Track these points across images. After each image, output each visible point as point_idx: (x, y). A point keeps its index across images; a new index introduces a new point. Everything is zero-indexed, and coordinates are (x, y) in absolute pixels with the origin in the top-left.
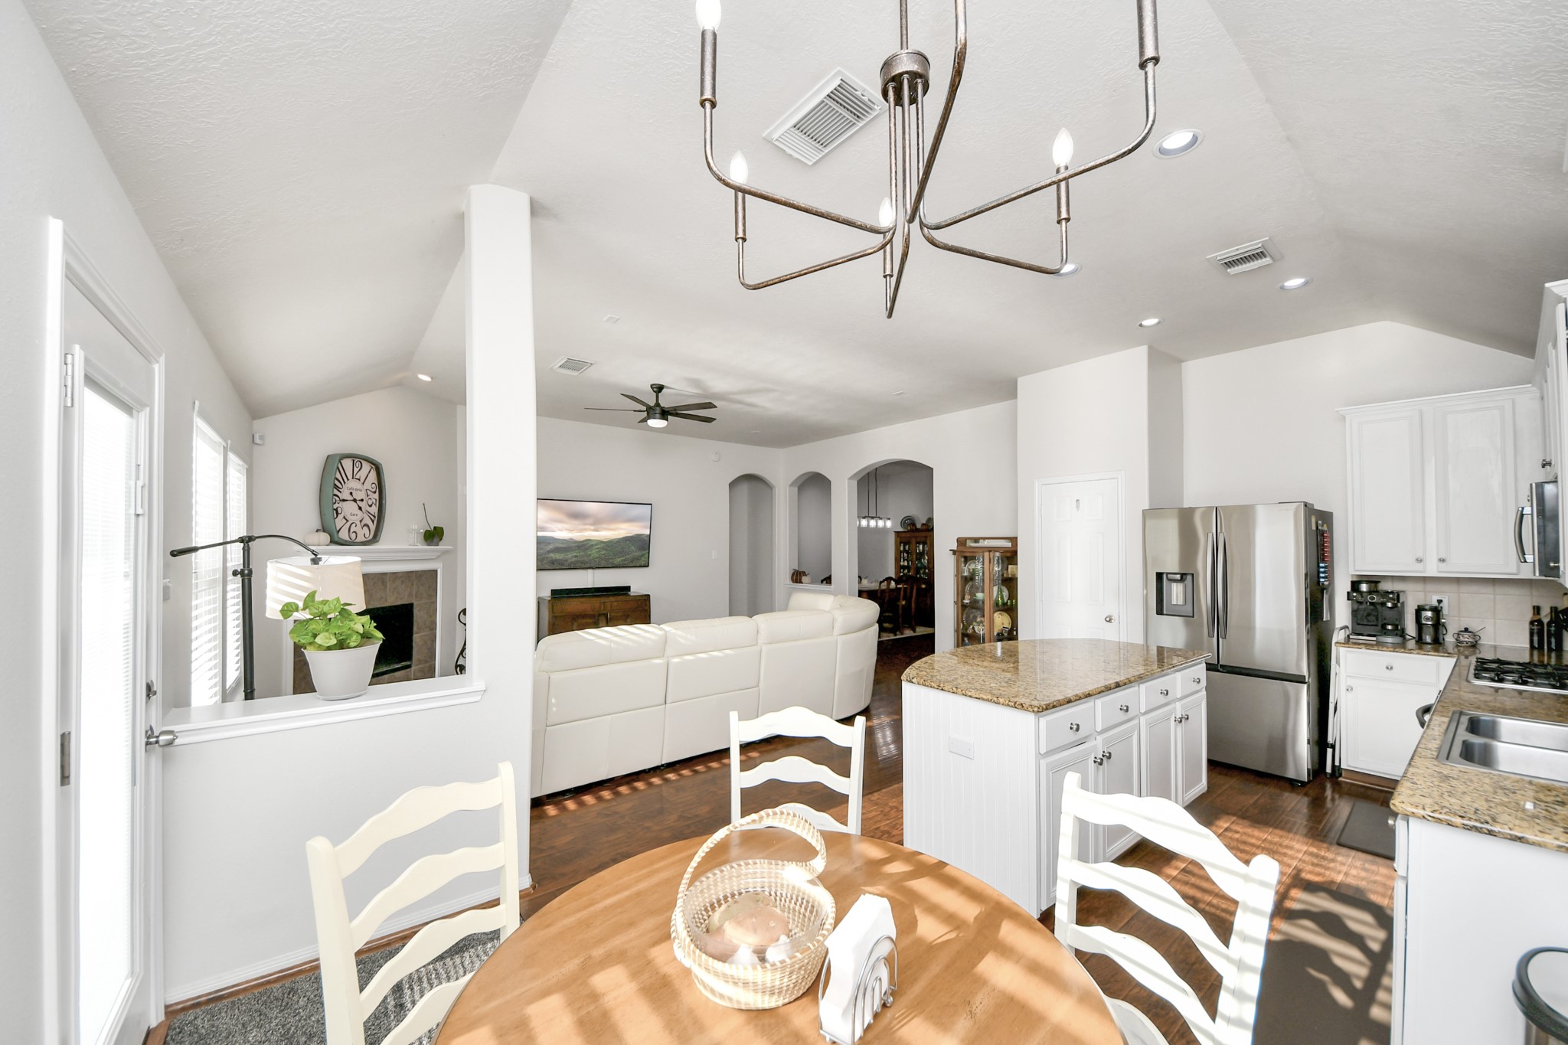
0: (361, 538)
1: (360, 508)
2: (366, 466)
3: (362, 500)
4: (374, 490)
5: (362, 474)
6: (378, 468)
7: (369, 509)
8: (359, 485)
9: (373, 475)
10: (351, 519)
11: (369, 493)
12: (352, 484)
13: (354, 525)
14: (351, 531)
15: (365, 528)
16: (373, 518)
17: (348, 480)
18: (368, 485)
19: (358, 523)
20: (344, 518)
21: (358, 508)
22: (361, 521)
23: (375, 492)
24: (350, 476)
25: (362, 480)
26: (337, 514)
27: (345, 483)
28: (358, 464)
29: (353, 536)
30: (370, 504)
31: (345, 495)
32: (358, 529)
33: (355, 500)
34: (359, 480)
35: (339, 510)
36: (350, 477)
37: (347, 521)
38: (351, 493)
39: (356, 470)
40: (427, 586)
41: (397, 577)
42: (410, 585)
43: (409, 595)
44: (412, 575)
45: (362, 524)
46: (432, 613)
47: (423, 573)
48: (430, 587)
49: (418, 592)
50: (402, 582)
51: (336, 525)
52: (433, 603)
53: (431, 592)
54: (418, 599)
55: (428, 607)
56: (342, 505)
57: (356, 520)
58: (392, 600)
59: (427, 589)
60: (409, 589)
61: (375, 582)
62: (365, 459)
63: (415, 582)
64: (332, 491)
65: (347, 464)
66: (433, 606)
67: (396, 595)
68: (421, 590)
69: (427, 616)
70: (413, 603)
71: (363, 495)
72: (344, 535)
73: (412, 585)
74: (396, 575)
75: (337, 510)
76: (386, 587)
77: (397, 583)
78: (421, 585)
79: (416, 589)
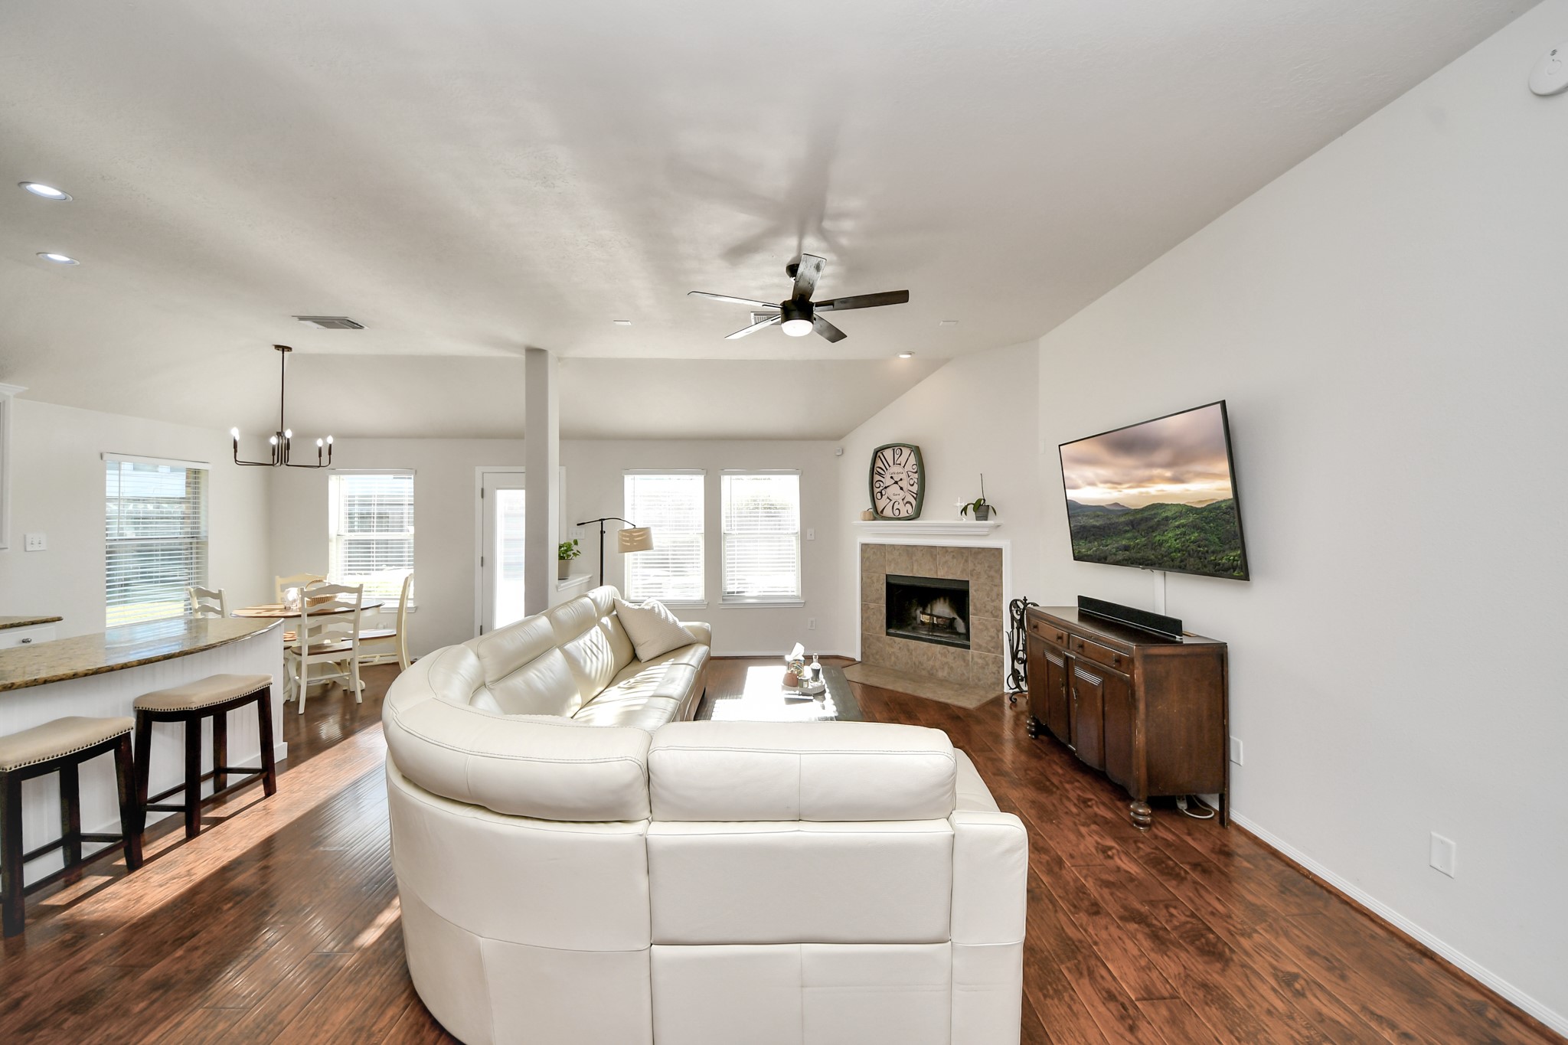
0: (904, 514)
1: (901, 489)
2: (906, 452)
3: (901, 480)
4: (915, 470)
5: (903, 460)
6: (917, 451)
7: (911, 488)
8: (902, 468)
9: (912, 460)
10: (894, 498)
11: (910, 473)
12: (895, 469)
13: (897, 503)
14: (895, 508)
15: (907, 504)
16: (915, 496)
17: (890, 466)
18: (909, 467)
19: (901, 501)
20: (888, 498)
21: (899, 488)
22: (903, 500)
23: (916, 472)
24: (891, 462)
25: (903, 465)
26: (882, 495)
27: (887, 469)
28: (899, 451)
29: (897, 512)
30: (912, 483)
31: (888, 481)
32: (901, 506)
33: (896, 483)
34: (900, 464)
35: (883, 492)
36: (891, 463)
37: (891, 500)
38: (892, 477)
39: (896, 457)
40: (986, 565)
41: (947, 551)
42: (963, 561)
43: (962, 572)
44: (964, 551)
45: (905, 501)
46: (994, 597)
47: (980, 550)
48: (990, 567)
49: (974, 570)
50: (954, 557)
51: (880, 504)
52: (995, 586)
53: (992, 573)
54: (975, 578)
55: (988, 588)
56: (886, 488)
57: (899, 498)
58: (942, 574)
59: (986, 568)
60: (961, 565)
61: (923, 554)
62: (904, 446)
63: (970, 559)
64: (877, 477)
65: (888, 453)
66: (995, 589)
67: (946, 569)
68: (978, 568)
69: (989, 599)
70: (968, 581)
71: (904, 476)
72: (888, 512)
73: (966, 561)
74: (945, 549)
75: (881, 493)
76: (935, 559)
77: (948, 557)
78: (978, 563)
79: (971, 566)
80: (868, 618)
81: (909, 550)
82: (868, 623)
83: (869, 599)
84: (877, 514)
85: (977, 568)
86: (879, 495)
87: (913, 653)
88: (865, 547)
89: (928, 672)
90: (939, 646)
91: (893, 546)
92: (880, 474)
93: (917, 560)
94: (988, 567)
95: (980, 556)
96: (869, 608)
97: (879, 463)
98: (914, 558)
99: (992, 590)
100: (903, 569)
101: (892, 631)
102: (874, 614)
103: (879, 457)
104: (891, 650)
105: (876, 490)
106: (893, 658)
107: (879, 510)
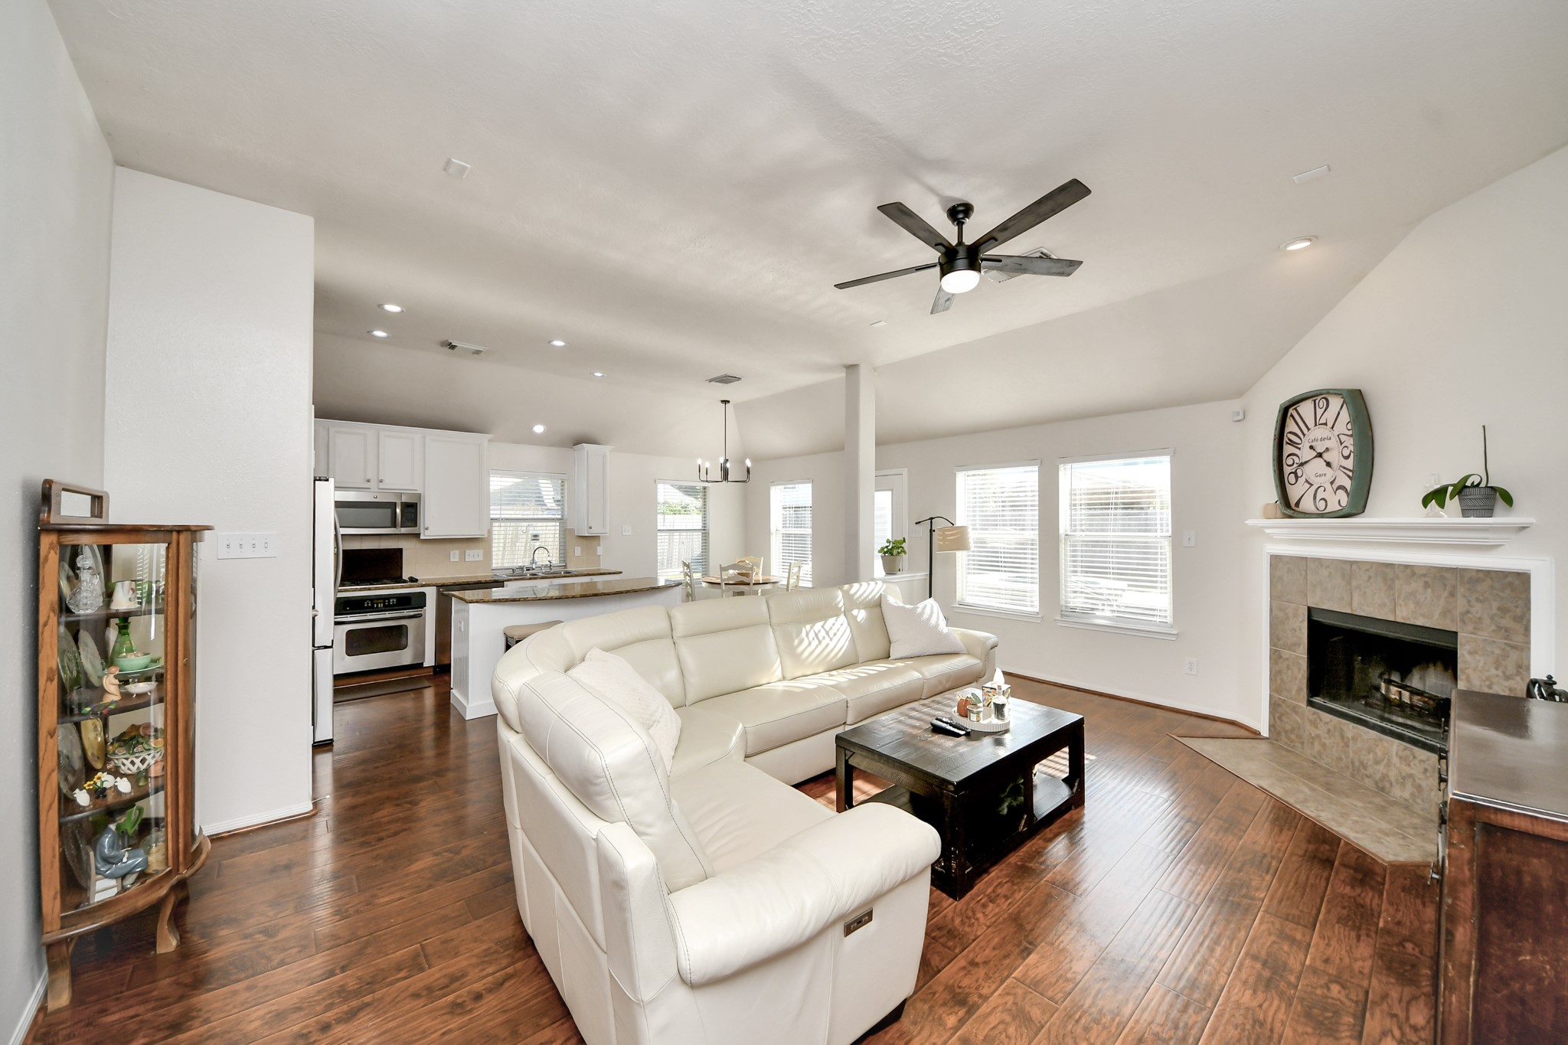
0: (1333, 507)
1: (1328, 464)
2: (1335, 402)
3: (1327, 449)
4: (1353, 430)
5: (1330, 416)
7: (1345, 463)
8: (1330, 430)
9: (1346, 413)
10: (1317, 482)
11: (1343, 438)
12: (1318, 433)
13: (1322, 489)
14: (1318, 499)
15: (1340, 492)
16: (1350, 474)
17: (1309, 429)
18: (1340, 427)
19: (1328, 486)
20: (1307, 481)
21: (1325, 464)
22: (1332, 483)
23: (1354, 435)
24: (1310, 422)
25: (1330, 424)
26: (1297, 478)
27: (1304, 435)
28: (1323, 403)
29: (1322, 505)
30: (1346, 454)
31: (1306, 454)
32: (1328, 494)
33: (1320, 455)
34: (1326, 424)
35: (1299, 473)
36: (1310, 424)
37: (1311, 485)
38: (1311, 447)
39: (1319, 412)
40: (1495, 605)
41: (1414, 574)
42: (1446, 594)
43: (1445, 613)
44: (1448, 575)
45: (1335, 486)
46: (1511, 670)
47: (1481, 575)
48: (1504, 610)
49: (1468, 612)
50: (1426, 585)
51: (1294, 492)
52: (1514, 647)
53: (1507, 622)
54: (1470, 628)
55: (1497, 652)
56: (1302, 464)
57: (1325, 481)
58: (1405, 614)
59: (1494, 611)
60: (1442, 602)
61: (1370, 577)
62: (1329, 392)
63: (1461, 590)
64: (1288, 449)
65: (1306, 409)
66: (1514, 655)
67: (1412, 606)
68: (1477, 609)
69: (1499, 673)
70: (1456, 633)
71: (1333, 443)
72: (1307, 505)
73: (1452, 594)
74: (1410, 570)
75: (1295, 473)
76: (1391, 588)
77: (1416, 585)
78: (1477, 600)
79: (1461, 604)
80: (1280, 672)
81: (1349, 568)
82: (1279, 681)
83: (1281, 642)
84: (1288, 506)
85: (1473, 610)
86: (1292, 478)
87: (1351, 743)
88: (1276, 560)
89: (1376, 783)
90: (1397, 742)
91: (1319, 561)
92: (1292, 443)
93: (1358, 587)
94: (1499, 609)
95: (1480, 587)
96: (1280, 657)
97: (1291, 426)
98: (1354, 583)
99: (1506, 656)
100: (1336, 601)
101: (1317, 700)
102: (1288, 667)
103: (1292, 416)
104: (1314, 732)
105: (1287, 470)
106: (1317, 747)
107: (1293, 502)
